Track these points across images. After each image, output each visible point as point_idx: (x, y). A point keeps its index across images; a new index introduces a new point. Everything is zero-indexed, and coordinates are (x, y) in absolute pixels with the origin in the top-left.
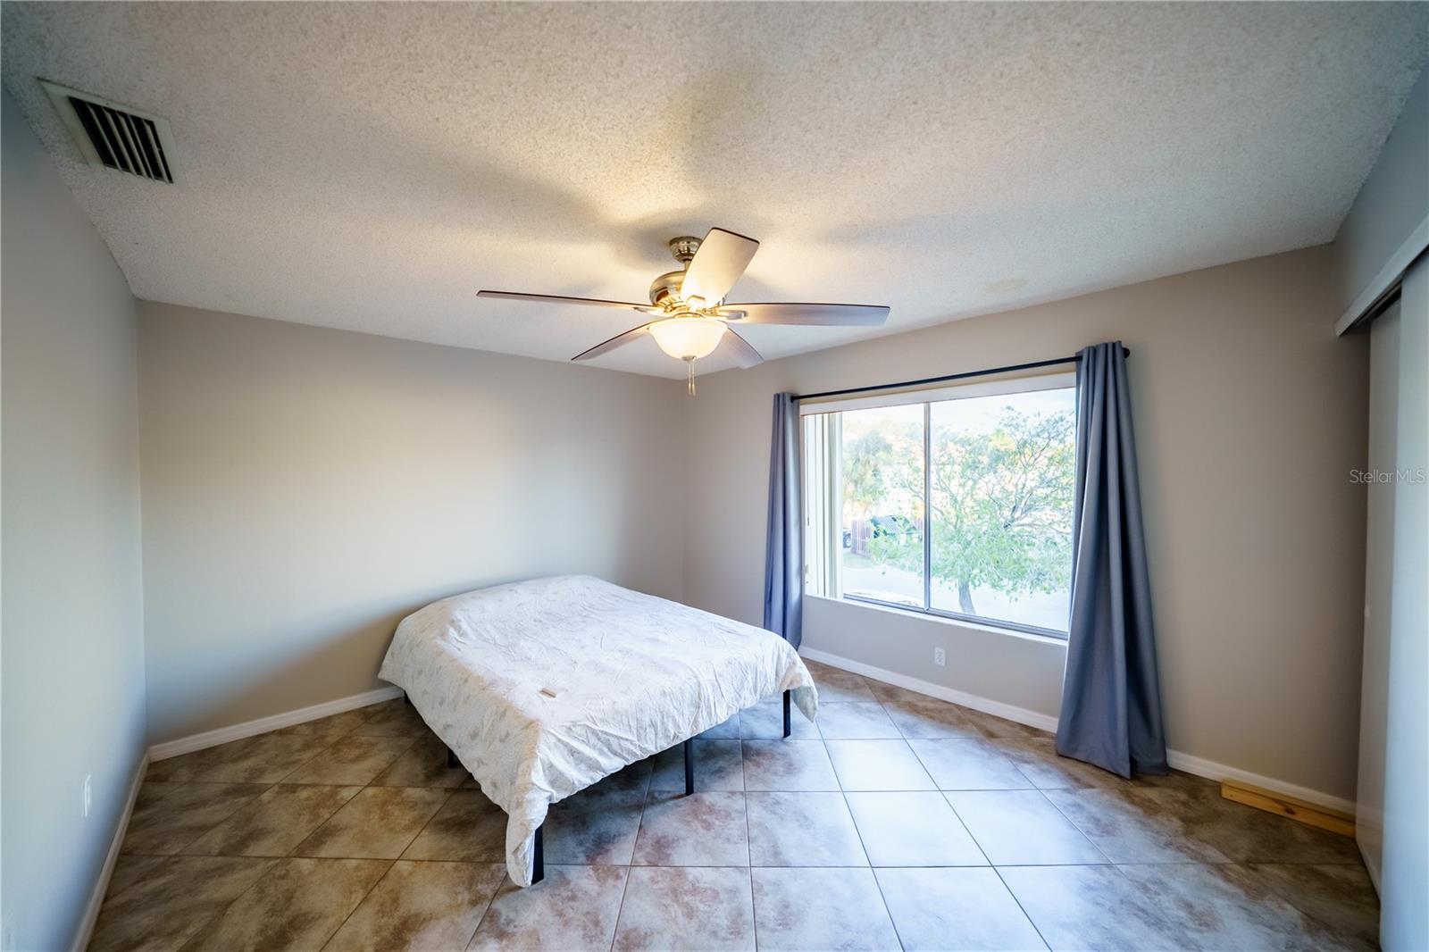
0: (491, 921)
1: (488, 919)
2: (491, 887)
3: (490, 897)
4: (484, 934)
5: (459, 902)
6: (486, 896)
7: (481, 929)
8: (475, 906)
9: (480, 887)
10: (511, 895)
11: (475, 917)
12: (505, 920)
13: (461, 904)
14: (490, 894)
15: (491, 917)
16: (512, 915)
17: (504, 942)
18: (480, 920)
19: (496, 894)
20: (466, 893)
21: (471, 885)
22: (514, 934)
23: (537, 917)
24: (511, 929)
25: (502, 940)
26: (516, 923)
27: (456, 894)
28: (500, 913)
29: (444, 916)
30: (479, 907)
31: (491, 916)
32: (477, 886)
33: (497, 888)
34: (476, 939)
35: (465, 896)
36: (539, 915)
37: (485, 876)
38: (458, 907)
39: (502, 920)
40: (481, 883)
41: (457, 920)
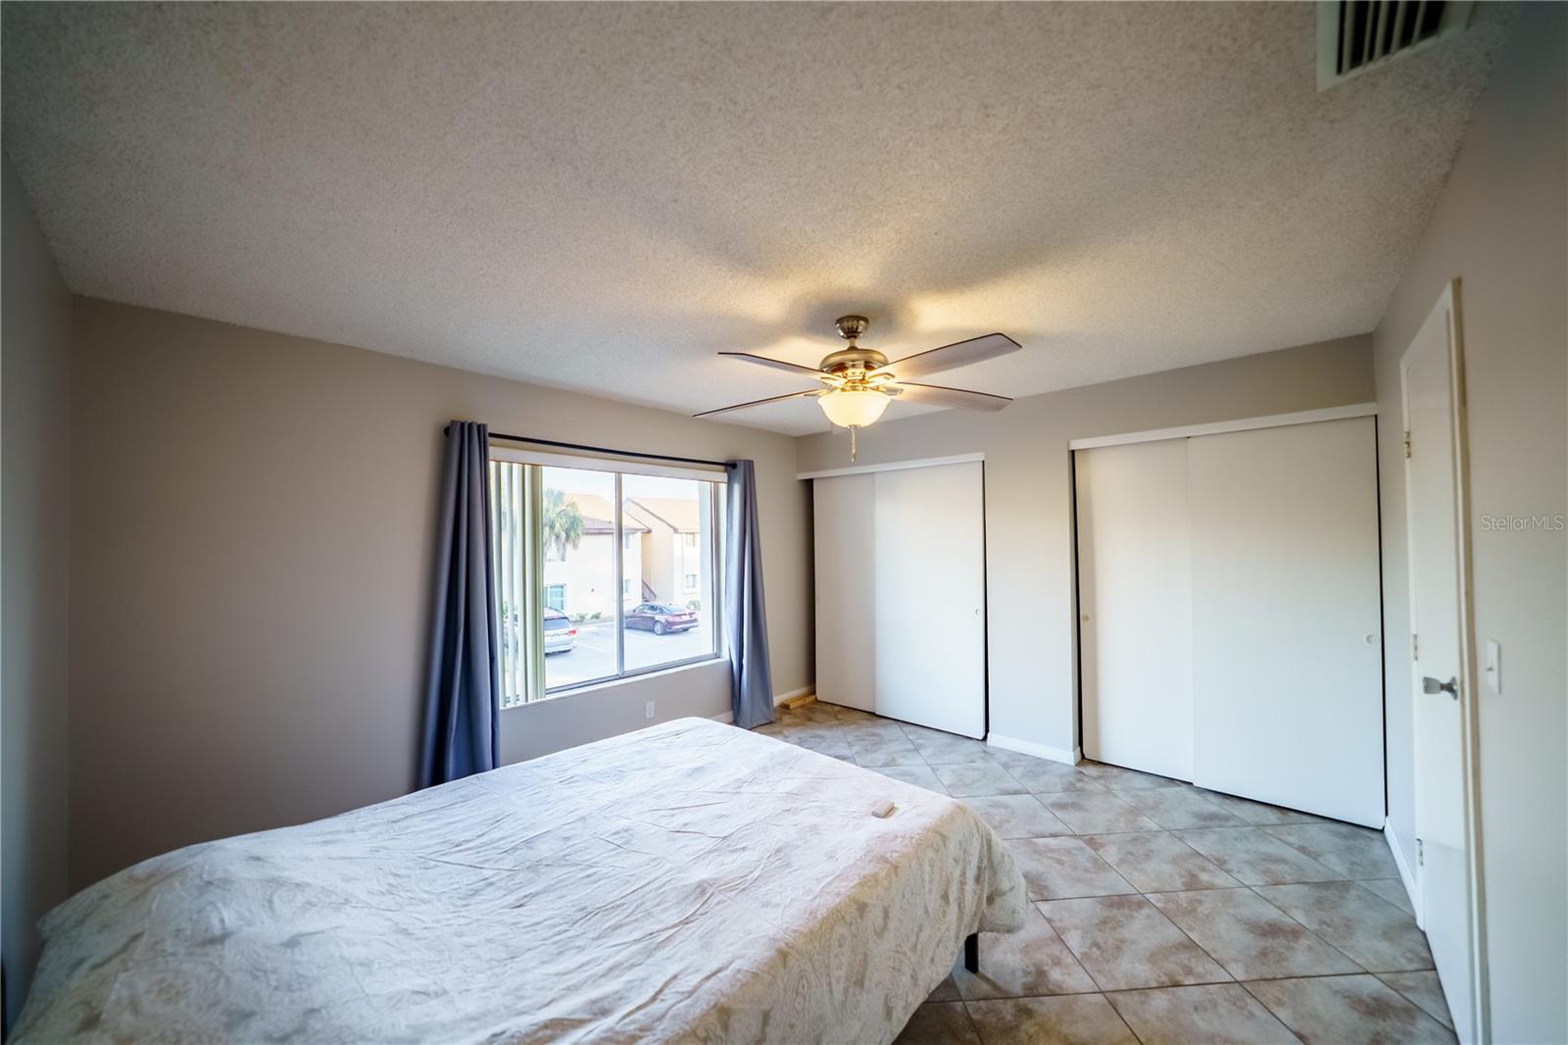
0: (1036, 987)
1: (1035, 991)
2: (1002, 1007)
3: (1014, 1001)
4: (1050, 987)
5: (1037, 1028)
6: (1016, 1005)
7: (1048, 992)
8: (1031, 1010)
9: (1009, 1017)
10: (1001, 984)
11: (1042, 1003)
12: (1026, 976)
13: (1037, 1024)
14: (1010, 1003)
15: (1032, 989)
16: (1019, 974)
17: (1046, 968)
18: (1042, 998)
19: (1007, 996)
20: (1023, 1027)
21: (1012, 1029)
22: (1035, 965)
23: (1009, 955)
24: (1032, 969)
25: (1045, 971)
26: (1024, 967)
27: (1030, 1037)
28: (1024, 984)
29: (1059, 1033)
30: (1030, 1006)
31: (1032, 991)
32: (1009, 1021)
33: (1001, 1001)
34: (1058, 991)
35: (1028, 1027)
36: (1006, 954)
37: (994, 1020)
38: (1041, 1026)
39: (1029, 979)
40: (1004, 1018)
41: (1054, 1019)
